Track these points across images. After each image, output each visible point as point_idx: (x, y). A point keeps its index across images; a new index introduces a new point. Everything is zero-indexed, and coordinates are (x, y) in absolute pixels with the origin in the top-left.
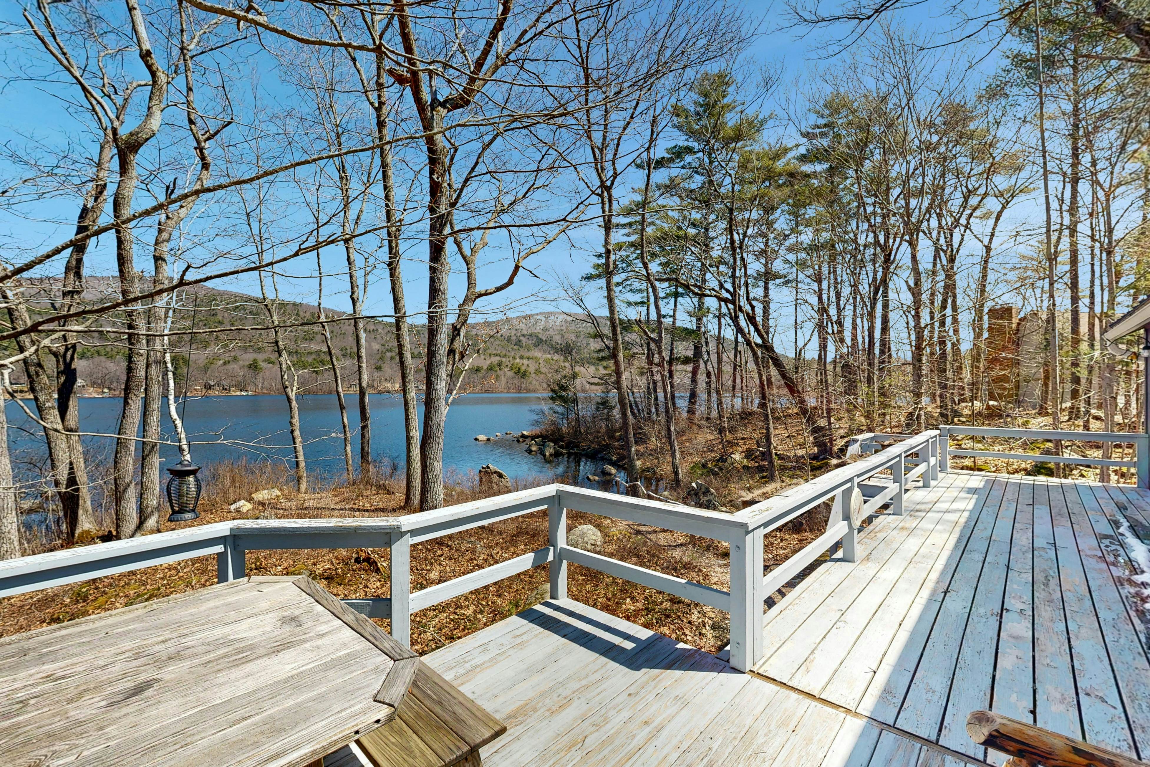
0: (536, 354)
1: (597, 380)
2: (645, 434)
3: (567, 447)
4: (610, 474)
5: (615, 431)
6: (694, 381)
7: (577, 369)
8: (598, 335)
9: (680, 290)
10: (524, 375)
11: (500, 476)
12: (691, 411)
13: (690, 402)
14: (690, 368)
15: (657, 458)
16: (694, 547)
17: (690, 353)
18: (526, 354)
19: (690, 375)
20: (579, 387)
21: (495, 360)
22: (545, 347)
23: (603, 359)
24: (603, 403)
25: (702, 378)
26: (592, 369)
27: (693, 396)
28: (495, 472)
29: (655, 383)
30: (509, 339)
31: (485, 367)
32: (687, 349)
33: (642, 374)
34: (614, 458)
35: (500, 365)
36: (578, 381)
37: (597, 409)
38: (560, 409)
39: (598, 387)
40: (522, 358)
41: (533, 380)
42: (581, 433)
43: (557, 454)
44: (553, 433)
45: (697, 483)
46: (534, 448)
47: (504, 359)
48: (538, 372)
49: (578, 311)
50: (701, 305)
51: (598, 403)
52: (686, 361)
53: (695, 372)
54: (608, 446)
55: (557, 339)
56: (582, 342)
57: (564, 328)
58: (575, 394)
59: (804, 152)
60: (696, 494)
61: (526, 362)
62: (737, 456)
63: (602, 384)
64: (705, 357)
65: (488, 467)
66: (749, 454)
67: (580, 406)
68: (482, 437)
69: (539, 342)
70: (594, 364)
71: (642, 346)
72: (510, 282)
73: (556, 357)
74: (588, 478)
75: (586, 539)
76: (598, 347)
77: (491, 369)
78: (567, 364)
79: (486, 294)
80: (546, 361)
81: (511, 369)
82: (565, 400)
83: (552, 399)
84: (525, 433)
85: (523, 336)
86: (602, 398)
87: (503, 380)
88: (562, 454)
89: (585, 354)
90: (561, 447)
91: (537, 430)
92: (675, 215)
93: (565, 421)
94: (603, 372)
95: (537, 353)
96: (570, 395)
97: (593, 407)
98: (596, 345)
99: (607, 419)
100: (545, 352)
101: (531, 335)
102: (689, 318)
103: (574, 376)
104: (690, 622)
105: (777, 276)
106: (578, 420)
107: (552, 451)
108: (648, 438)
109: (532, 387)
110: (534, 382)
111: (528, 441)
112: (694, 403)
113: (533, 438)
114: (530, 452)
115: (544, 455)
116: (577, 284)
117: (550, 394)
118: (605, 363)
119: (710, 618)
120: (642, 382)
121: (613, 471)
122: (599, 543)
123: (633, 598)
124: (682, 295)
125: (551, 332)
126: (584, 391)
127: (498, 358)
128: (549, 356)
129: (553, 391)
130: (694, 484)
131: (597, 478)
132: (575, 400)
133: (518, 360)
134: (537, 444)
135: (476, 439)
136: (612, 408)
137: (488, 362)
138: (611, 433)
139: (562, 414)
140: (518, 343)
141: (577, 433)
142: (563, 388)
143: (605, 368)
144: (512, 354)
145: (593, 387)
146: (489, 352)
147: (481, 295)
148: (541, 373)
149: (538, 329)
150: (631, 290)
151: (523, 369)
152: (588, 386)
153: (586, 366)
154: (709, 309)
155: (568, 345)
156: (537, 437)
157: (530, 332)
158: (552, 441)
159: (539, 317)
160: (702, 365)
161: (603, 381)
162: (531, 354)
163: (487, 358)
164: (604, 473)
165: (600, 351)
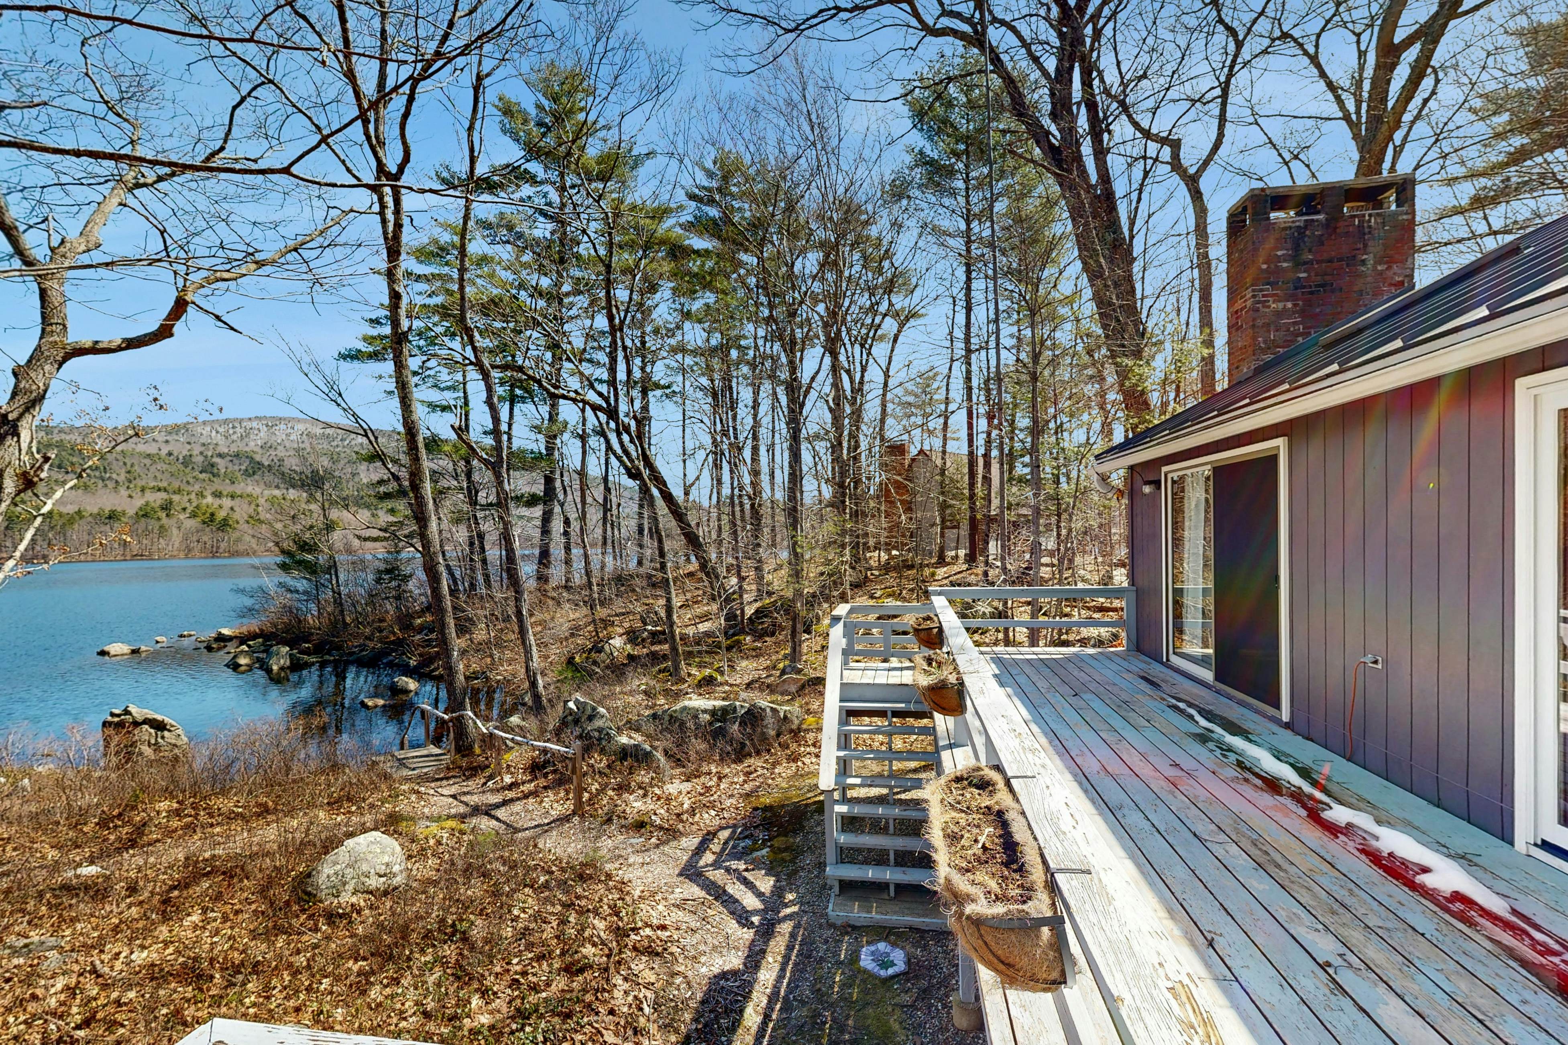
0: (249, 489)
1: (375, 533)
2: (471, 619)
3: (318, 650)
4: (407, 692)
5: (411, 616)
6: (545, 531)
7: (334, 514)
8: (376, 457)
9: (518, 392)
10: (225, 525)
11: (159, 726)
12: (542, 578)
13: (540, 563)
14: (537, 511)
15: (491, 656)
16: (582, 816)
17: (539, 489)
18: (227, 489)
19: (538, 523)
20: (339, 545)
21: (156, 499)
22: (268, 477)
23: (387, 496)
24: (388, 571)
25: (557, 526)
26: (364, 515)
27: (545, 555)
28: (147, 721)
29: (481, 536)
30: (187, 461)
31: (131, 512)
32: (534, 482)
33: (457, 521)
34: (413, 663)
35: (167, 507)
36: (336, 536)
37: (378, 581)
38: (302, 585)
39: (378, 544)
40: (217, 495)
41: (245, 534)
42: (346, 625)
43: (296, 666)
44: (288, 628)
45: (577, 702)
46: (243, 661)
47: (176, 498)
48: (254, 520)
49: (335, 416)
50: (553, 417)
51: (379, 572)
52: (532, 501)
53: (547, 518)
54: (400, 642)
55: (292, 463)
56: (343, 470)
57: (307, 445)
58: (331, 557)
59: (690, 218)
60: (577, 722)
61: (227, 502)
62: (617, 642)
63: (386, 539)
64: (561, 496)
65: (127, 712)
66: (632, 636)
67: (342, 577)
68: (117, 648)
69: (254, 469)
70: (368, 507)
71: (456, 477)
72: (164, 332)
73: (292, 494)
74: (363, 705)
75: (365, 867)
76: (375, 478)
77: (145, 514)
78: (313, 507)
79: (95, 349)
80: (271, 500)
81: (194, 515)
82: (311, 569)
83: (284, 567)
84: (226, 631)
85: (220, 455)
86: (386, 561)
87: (176, 536)
88: (307, 665)
89: (349, 490)
90: (307, 652)
91: (253, 625)
92: (508, 276)
93: (313, 606)
94: (384, 518)
95: (251, 487)
96: (322, 559)
97: (371, 577)
98: (370, 474)
99: (398, 598)
100: (268, 485)
101: (237, 455)
102: (533, 436)
103: (330, 527)
104: (612, 1012)
105: (657, 386)
106: (338, 601)
107: (285, 662)
108: (473, 624)
109: (241, 547)
110: (247, 538)
111: (231, 648)
112: (547, 566)
113: (242, 640)
114: (235, 666)
115: (269, 671)
116: (330, 366)
117: (279, 559)
118: (389, 504)
119: (648, 986)
120: (462, 534)
121: (412, 685)
122: (396, 868)
123: (484, 993)
124: (523, 400)
125: (281, 452)
126: (349, 551)
127: (163, 495)
128: (277, 492)
129: (283, 552)
130: (571, 705)
131: (381, 702)
132: (332, 567)
133: (209, 499)
134: (252, 651)
135: (103, 653)
136: (406, 578)
137: (139, 502)
138: (405, 621)
139: (305, 593)
140: (210, 468)
141: (337, 625)
142: (305, 547)
143: (392, 511)
144: (197, 487)
145: (369, 544)
146: (140, 483)
147: (80, 352)
148: (261, 522)
149: (253, 445)
150: (436, 386)
151: (221, 515)
152: (356, 543)
153: (353, 509)
154: (566, 424)
155: (315, 472)
156: (253, 636)
157: (234, 448)
158: (285, 643)
159: (255, 424)
160: (557, 509)
161: (390, 533)
162: (239, 488)
163: (137, 494)
164: (396, 691)
165: (381, 482)
